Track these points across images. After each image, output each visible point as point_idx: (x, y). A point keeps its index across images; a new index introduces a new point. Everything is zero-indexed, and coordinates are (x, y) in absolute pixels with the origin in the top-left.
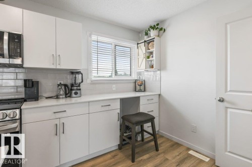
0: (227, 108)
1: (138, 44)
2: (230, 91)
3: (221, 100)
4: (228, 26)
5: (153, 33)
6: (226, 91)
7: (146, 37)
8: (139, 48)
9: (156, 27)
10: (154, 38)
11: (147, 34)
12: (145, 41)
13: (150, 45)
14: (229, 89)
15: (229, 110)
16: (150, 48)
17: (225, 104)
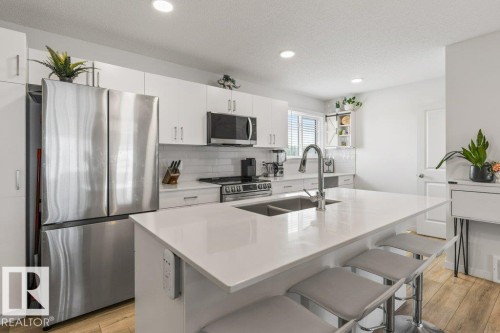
0: (426, 182)
1: (326, 117)
3: (421, 176)
4: (427, 114)
6: (425, 168)
7: (337, 110)
8: (328, 121)
9: (353, 101)
10: (349, 113)
11: (338, 106)
12: (337, 115)
13: (343, 119)
14: (428, 167)
15: (428, 184)
16: (344, 123)
17: (424, 179)
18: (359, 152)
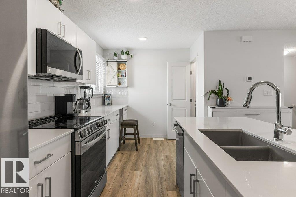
0: (172, 108)
1: (107, 62)
2: (174, 100)
3: (170, 105)
4: (173, 68)
5: (124, 57)
6: (172, 100)
7: (116, 58)
8: (109, 65)
9: (128, 53)
10: (126, 62)
11: (116, 55)
12: (116, 62)
13: (121, 65)
14: (173, 99)
15: (173, 109)
16: (120, 68)
17: (172, 106)
18: (130, 90)
